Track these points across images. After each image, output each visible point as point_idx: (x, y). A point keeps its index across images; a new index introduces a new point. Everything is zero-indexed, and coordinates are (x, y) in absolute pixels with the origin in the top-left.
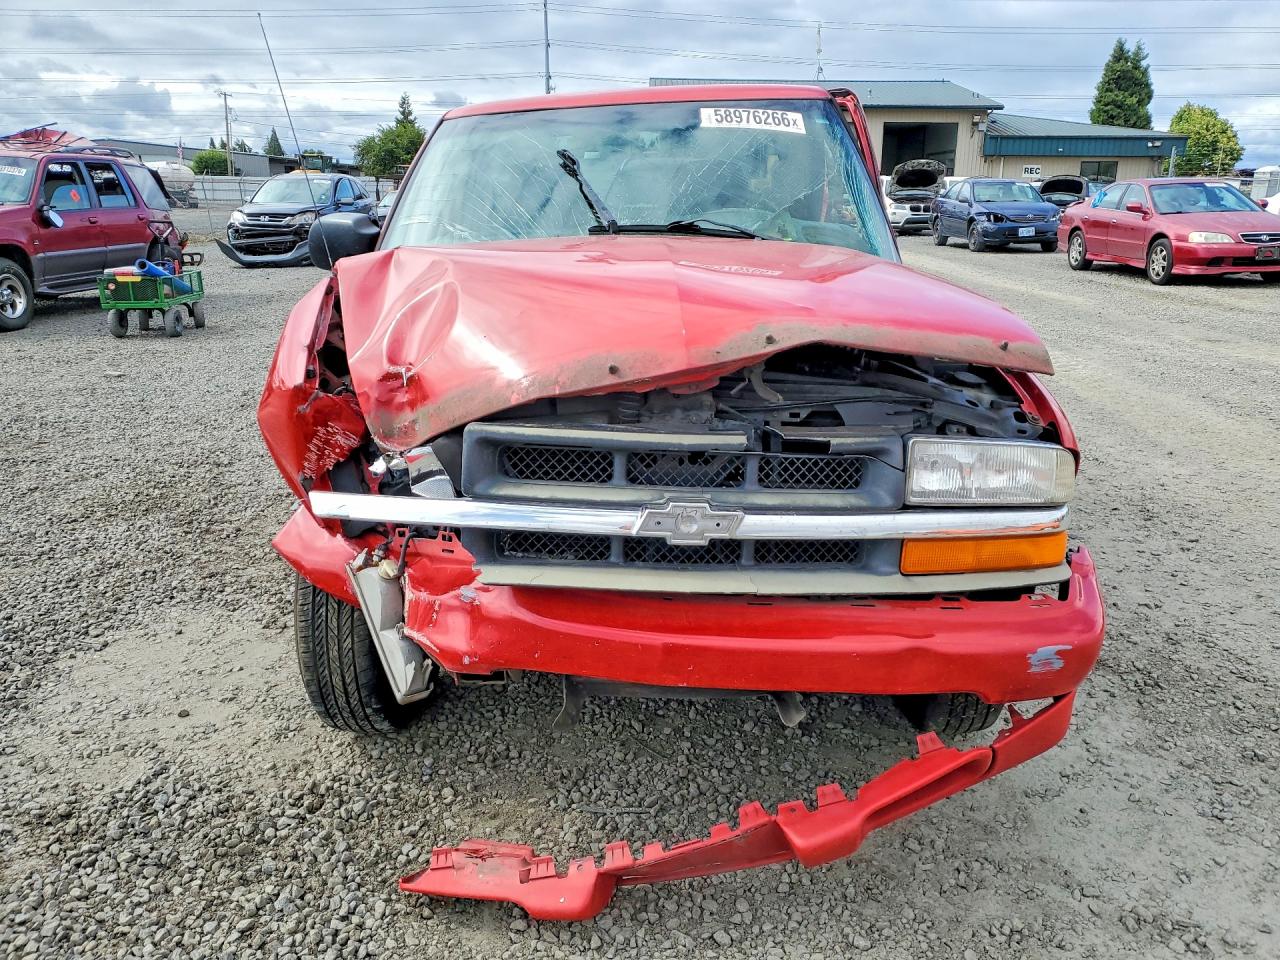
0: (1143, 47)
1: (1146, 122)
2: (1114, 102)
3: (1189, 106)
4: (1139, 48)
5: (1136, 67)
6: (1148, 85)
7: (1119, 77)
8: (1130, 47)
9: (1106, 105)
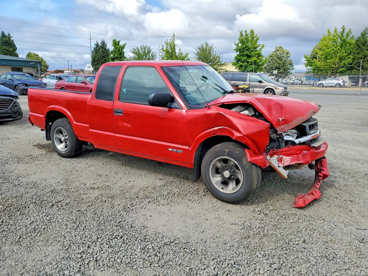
0: (10, 34)
1: (17, 56)
2: (5, 49)
3: (30, 52)
4: (9, 34)
5: (10, 40)
6: (14, 45)
7: (5, 42)
8: (6, 33)
9: (3, 50)
